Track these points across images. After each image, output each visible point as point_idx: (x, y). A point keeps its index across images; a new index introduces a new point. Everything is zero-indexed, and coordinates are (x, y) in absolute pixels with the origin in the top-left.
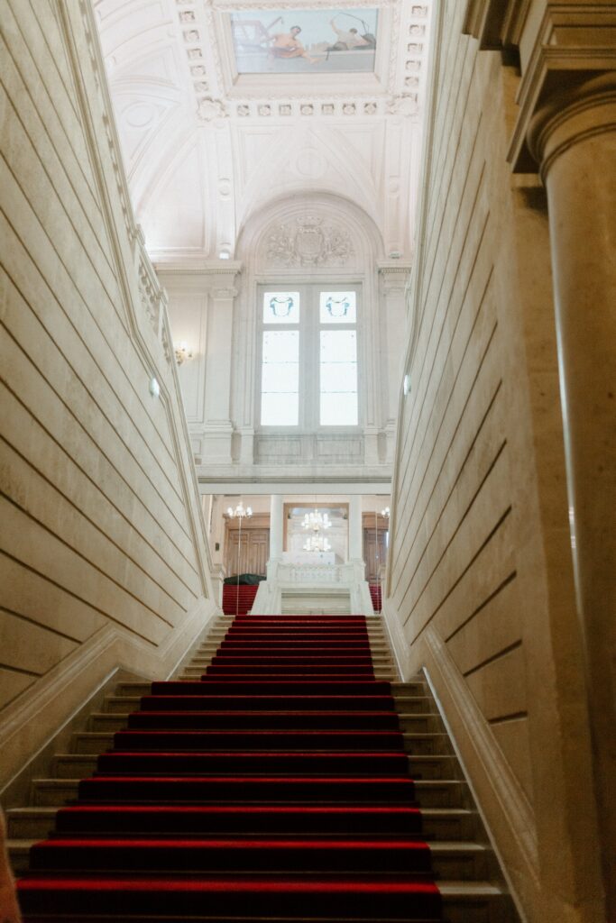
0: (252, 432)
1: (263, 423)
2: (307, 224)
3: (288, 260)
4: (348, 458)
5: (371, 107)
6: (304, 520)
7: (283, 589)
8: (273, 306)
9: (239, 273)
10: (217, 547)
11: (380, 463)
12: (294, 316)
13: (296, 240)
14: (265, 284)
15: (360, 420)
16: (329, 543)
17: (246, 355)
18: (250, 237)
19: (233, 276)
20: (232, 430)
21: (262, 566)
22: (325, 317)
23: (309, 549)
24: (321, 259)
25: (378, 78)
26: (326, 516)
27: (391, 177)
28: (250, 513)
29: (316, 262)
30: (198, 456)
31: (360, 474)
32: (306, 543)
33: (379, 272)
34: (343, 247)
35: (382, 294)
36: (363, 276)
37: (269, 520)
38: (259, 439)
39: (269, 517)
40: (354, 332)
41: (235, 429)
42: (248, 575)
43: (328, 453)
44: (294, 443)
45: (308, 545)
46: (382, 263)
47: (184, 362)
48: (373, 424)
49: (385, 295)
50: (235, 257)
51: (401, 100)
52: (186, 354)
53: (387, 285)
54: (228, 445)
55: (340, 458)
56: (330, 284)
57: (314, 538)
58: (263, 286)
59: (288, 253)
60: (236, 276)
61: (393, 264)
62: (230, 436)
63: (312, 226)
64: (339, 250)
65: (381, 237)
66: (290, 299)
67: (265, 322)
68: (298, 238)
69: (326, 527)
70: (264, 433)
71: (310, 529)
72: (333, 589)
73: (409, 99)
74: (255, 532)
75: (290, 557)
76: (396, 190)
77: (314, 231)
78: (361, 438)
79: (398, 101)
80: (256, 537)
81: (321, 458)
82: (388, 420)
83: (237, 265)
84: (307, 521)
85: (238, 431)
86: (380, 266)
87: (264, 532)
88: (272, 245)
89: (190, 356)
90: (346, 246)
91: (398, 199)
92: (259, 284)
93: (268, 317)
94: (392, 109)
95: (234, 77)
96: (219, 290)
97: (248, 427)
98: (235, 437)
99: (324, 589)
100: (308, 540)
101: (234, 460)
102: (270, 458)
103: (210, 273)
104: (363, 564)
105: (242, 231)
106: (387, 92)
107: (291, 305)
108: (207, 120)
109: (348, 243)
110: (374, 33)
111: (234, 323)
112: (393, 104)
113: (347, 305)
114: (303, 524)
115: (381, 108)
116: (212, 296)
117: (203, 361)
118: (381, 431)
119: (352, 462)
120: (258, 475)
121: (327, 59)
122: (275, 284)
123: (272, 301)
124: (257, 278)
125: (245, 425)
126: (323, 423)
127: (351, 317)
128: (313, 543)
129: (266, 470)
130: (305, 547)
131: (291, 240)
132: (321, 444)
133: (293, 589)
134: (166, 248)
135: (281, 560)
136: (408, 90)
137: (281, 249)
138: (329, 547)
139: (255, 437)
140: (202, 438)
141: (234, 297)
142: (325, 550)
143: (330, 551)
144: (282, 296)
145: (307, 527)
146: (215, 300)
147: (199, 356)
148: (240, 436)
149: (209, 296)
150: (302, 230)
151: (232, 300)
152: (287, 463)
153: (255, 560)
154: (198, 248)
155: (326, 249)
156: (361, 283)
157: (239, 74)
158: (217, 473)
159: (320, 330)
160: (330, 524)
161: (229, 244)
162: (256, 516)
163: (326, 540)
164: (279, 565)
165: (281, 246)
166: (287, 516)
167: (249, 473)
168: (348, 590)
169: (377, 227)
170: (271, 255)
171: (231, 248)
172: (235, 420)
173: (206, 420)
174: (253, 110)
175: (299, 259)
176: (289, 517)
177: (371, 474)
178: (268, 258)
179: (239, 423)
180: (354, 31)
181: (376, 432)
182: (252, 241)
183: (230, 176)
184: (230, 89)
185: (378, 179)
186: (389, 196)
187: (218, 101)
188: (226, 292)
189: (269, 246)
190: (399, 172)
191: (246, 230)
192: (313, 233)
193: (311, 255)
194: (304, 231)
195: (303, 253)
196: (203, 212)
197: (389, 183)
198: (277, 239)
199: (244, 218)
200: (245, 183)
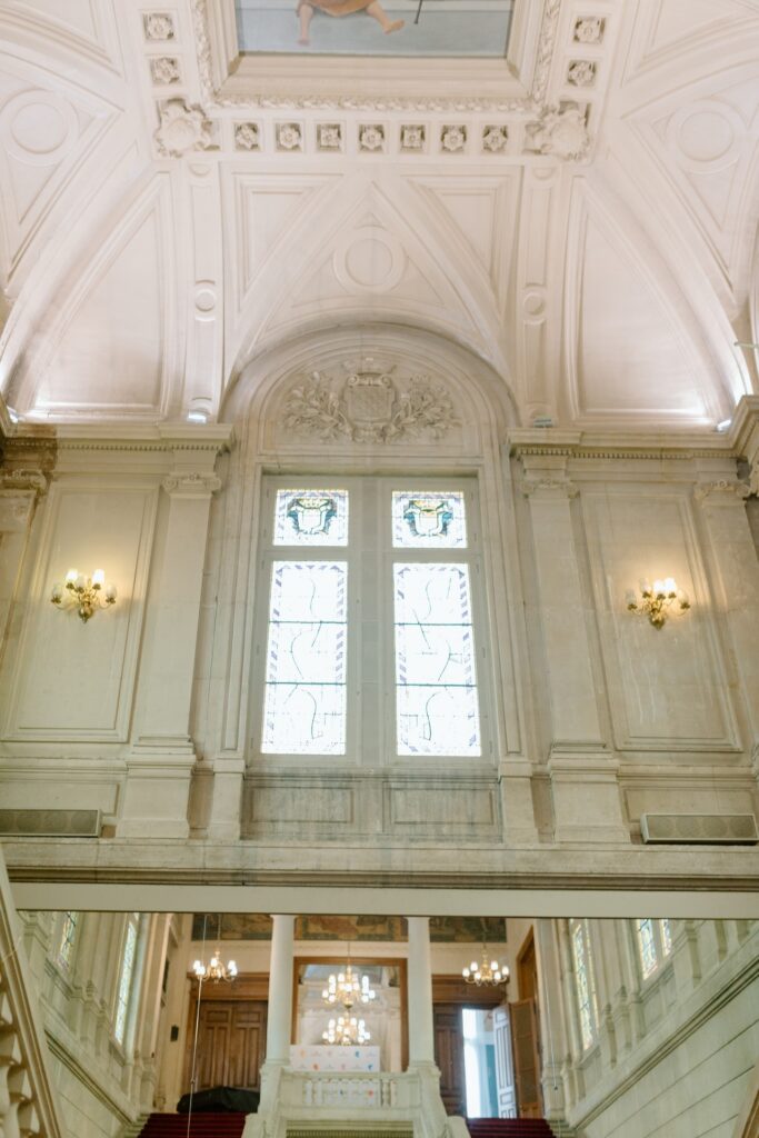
0: (240, 767)
1: (266, 749)
2: (364, 370)
3: (327, 431)
4: (464, 830)
5: (496, 136)
6: (327, 987)
7: (290, 1122)
8: (293, 515)
9: (227, 450)
10: (175, 1033)
11: (542, 842)
12: (338, 534)
13: (342, 398)
14: (280, 474)
15: (488, 745)
16: (367, 1028)
17: (233, 603)
18: (248, 390)
19: (213, 454)
20: (192, 758)
21: (252, 1075)
22: (402, 537)
23: (332, 1040)
24: (393, 429)
25: (514, 70)
26: (366, 980)
27: (528, 285)
28: (234, 972)
29: (383, 434)
30: (108, 820)
31: (498, 867)
32: (327, 1030)
33: (512, 455)
34: (438, 410)
35: (520, 496)
36: (479, 461)
37: (267, 987)
38: (256, 781)
39: (268, 980)
40: (464, 568)
41: (201, 759)
42: (228, 1088)
43: (418, 818)
44: (339, 793)
45: (332, 1032)
46: (517, 436)
47: (96, 614)
48: (518, 753)
49: (526, 496)
50: (221, 418)
51: (556, 117)
52: (101, 596)
53: (530, 477)
54: (181, 794)
55: (445, 830)
56: (411, 475)
57: (341, 1021)
58: (273, 476)
59: (327, 418)
60: (220, 455)
61: (541, 437)
62: (187, 773)
63: (376, 375)
64: (428, 415)
65: (510, 395)
66: (330, 502)
67: (277, 542)
68: (347, 394)
69: (365, 999)
70: (266, 770)
71: (336, 1003)
72: (380, 1123)
73: (574, 112)
74: (242, 1008)
75: (303, 1056)
76: (539, 310)
77: (379, 382)
78: (492, 786)
79: (552, 121)
80: (244, 1017)
81: (399, 830)
82: (552, 745)
83: (224, 433)
84: (332, 989)
85: (208, 764)
86: (515, 441)
87: (258, 1008)
88: (295, 404)
89: (111, 600)
90: (443, 409)
91: (543, 325)
92: (265, 473)
93: (284, 535)
94: (537, 143)
95: (232, 59)
96: (183, 478)
97: (231, 755)
98: (200, 776)
99: (365, 1122)
100: (332, 1023)
101: (193, 829)
102: (280, 826)
103: (165, 447)
104: (436, 1072)
105: (236, 380)
106: (531, 97)
107: (331, 513)
108: (174, 153)
109: (447, 406)
111: (210, 540)
112: (541, 128)
113: (449, 515)
114: (325, 994)
115: (517, 136)
116: (166, 489)
117: (137, 613)
118: (539, 768)
119: (472, 838)
120: (250, 865)
122: (298, 474)
123: (290, 506)
124: (263, 459)
125: (223, 749)
126: (403, 750)
127: (458, 536)
128: (339, 1029)
129: (268, 854)
130: (325, 1036)
131: (333, 397)
132: (399, 797)
133: (307, 1122)
135: (287, 1061)
136: (575, 94)
137: (312, 412)
138: (368, 1036)
139: (246, 778)
140: (122, 777)
141: (214, 493)
142: (361, 1040)
143: (368, 1043)
144: (313, 497)
145: (332, 999)
146: (174, 496)
147: (130, 604)
148: (211, 773)
149: (161, 488)
150: (354, 380)
151: (210, 496)
152: (319, 839)
153: (240, 1061)
154: (150, 406)
155: (402, 414)
156: (474, 475)
157: (242, 53)
158: (151, 861)
159: (393, 562)
160: (372, 994)
161: (210, 399)
162: (245, 979)
163: (362, 1023)
164: (283, 1073)
165: (312, 407)
166: (298, 980)
167: (228, 862)
168: (410, 1123)
169: (501, 379)
170: (291, 421)
171: (213, 407)
172: (200, 737)
173: (134, 740)
174: (266, 137)
175: (348, 430)
176: (300, 982)
177: (523, 868)
178: (286, 427)
179: (210, 743)
181: (527, 770)
182: (255, 396)
183: (217, 277)
184: (223, 83)
185: (503, 289)
186: (525, 322)
187: (198, 108)
188: (196, 482)
189: (289, 406)
190: (545, 279)
191: (244, 379)
192: (377, 385)
193: (372, 422)
194: (357, 382)
195: (357, 420)
196: (162, 342)
197: (524, 297)
198: (304, 394)
199: (240, 356)
200: (245, 290)
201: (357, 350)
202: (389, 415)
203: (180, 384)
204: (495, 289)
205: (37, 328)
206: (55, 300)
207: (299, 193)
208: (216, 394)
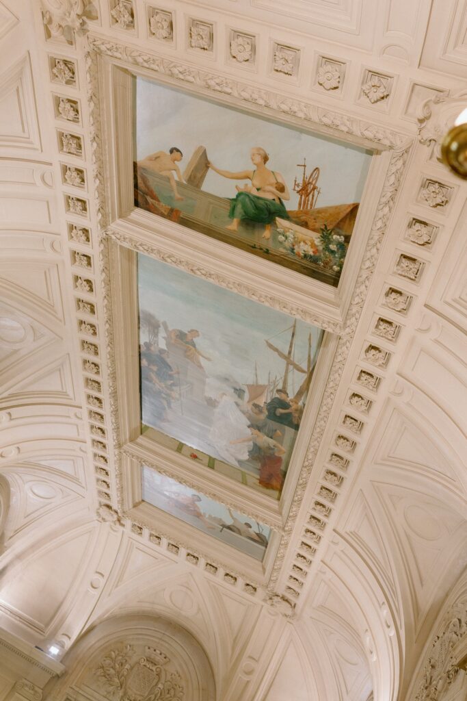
2: (152, 657)
3: (112, 689)
5: (251, 589)
9: (57, 677)
13: (132, 668)
18: (92, 640)
19: (49, 677)
25: (264, 569)
27: (250, 657)
51: (279, 599)
59: (116, 680)
60: (52, 678)
63: (155, 664)
68: (136, 669)
73: (288, 603)
76: (249, 673)
77: (154, 669)
79: (276, 599)
83: (59, 669)
88: (107, 661)
91: (248, 682)
95: (137, 501)
103: (31, 660)
105: (90, 630)
106: (267, 586)
108: (103, 519)
110: (267, 536)
112: (271, 599)
115: (260, 594)
116: (16, 688)
121: (221, 531)
124: (71, 692)
131: (127, 666)
134: (16, 609)
136: (288, 596)
137: (112, 671)
146: (16, 694)
149: (14, 686)
150: (143, 662)
154: (42, 625)
155: (152, 697)
157: (143, 501)
161: (70, 638)
165: (113, 668)
170: (100, 672)
171: (68, 643)
174: (145, 534)
175: (121, 694)
178: (95, 674)
180: (248, 525)
182: (92, 646)
183: (106, 575)
184: (129, 510)
185: (237, 651)
186: (240, 675)
187: (116, 512)
188: (31, 691)
189: (104, 660)
190: (259, 657)
191: (95, 631)
192: (153, 671)
193: (135, 694)
194: (144, 664)
195: (129, 688)
196: (68, 591)
197: (245, 663)
198: (116, 657)
199: (99, 618)
200: (117, 586)
201: (157, 640)
202: (146, 695)
203: (62, 621)
204: (233, 649)
205: (19, 557)
206: (33, 547)
207: (156, 559)
208: (74, 637)
